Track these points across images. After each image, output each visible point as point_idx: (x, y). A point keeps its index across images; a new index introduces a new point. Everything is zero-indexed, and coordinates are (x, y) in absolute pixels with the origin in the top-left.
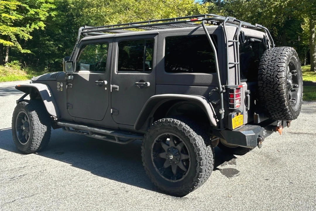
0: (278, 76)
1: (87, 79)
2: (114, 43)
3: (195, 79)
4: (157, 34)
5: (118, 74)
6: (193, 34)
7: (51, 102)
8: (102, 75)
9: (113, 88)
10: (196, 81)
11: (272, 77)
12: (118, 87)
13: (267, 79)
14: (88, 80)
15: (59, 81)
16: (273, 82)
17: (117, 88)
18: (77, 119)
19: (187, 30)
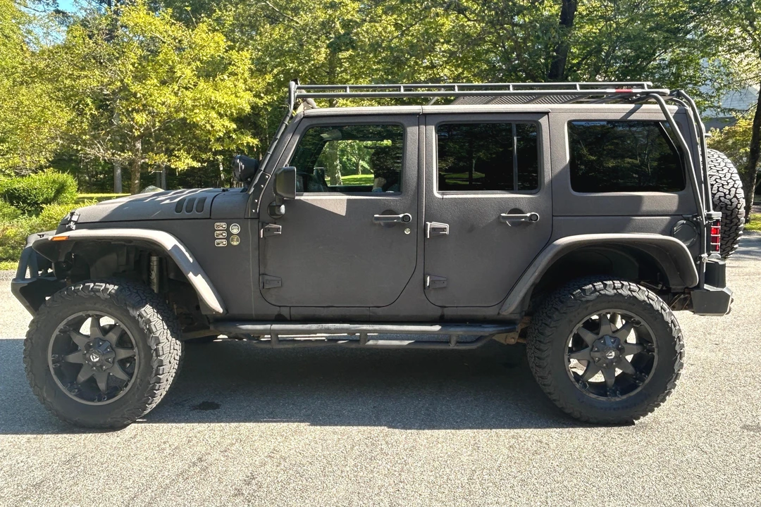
0: (737, 195)
1: (341, 210)
2: (423, 127)
3: (644, 204)
4: (547, 113)
5: (445, 197)
6: (631, 118)
7: (199, 275)
8: (393, 200)
9: (433, 229)
10: (646, 207)
11: (728, 196)
12: (447, 226)
13: (721, 201)
14: (344, 214)
15: (221, 220)
16: (731, 205)
17: (444, 229)
18: (294, 311)
19: (618, 111)
